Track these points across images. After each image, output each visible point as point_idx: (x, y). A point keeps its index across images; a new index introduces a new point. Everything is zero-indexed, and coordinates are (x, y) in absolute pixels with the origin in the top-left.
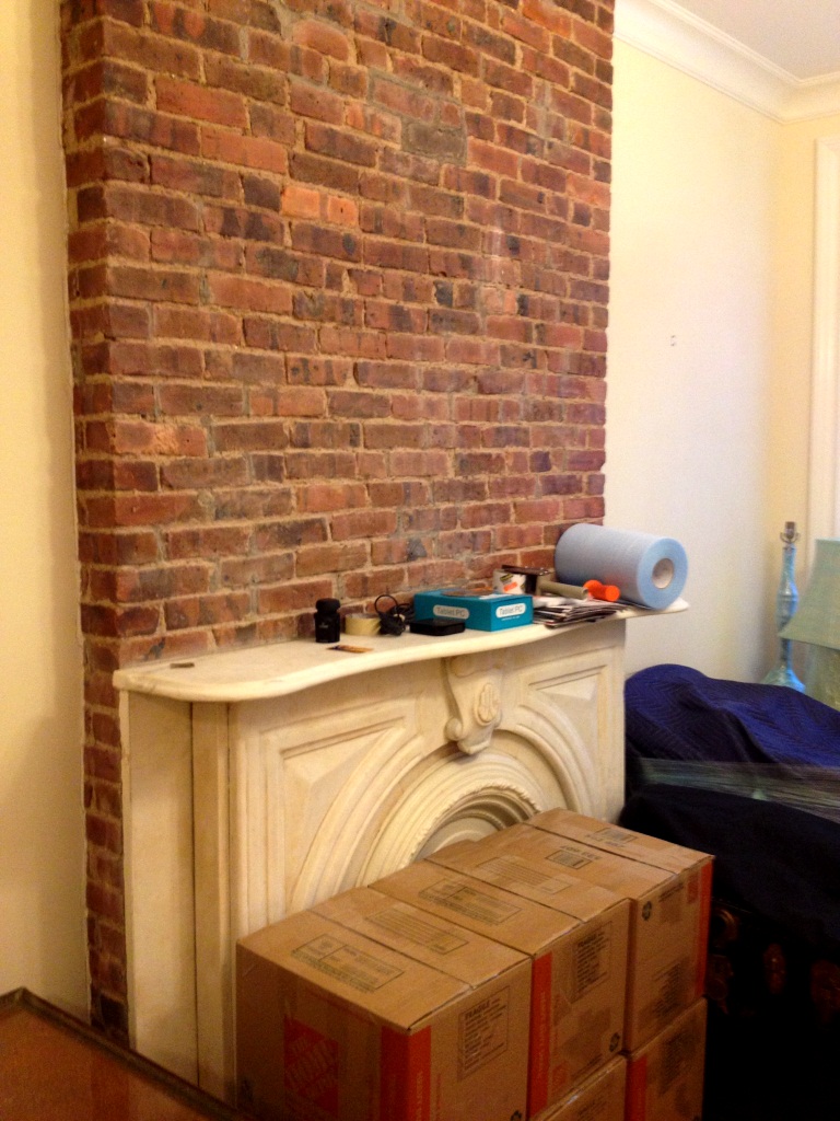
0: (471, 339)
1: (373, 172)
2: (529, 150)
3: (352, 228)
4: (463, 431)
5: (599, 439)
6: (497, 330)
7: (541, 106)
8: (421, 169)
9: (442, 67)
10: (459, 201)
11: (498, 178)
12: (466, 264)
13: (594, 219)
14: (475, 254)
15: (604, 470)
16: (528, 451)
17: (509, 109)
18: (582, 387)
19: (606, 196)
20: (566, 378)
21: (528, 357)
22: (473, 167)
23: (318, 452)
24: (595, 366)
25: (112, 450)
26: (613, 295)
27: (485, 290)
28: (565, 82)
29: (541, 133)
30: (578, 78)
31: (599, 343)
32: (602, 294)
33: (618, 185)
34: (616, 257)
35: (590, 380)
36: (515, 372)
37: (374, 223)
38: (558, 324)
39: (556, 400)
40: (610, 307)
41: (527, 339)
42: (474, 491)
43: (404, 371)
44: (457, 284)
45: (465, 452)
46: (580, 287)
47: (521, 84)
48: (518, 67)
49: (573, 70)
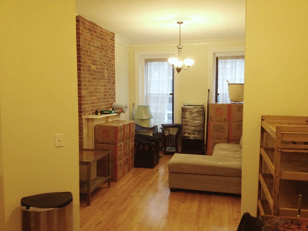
0: (104, 80)
1: (97, 63)
2: (108, 58)
3: (95, 69)
4: (104, 91)
5: (115, 92)
6: (106, 79)
7: (109, 53)
8: (100, 62)
9: (101, 50)
10: (103, 65)
11: (106, 62)
12: (104, 72)
13: (113, 65)
14: (104, 71)
15: (115, 96)
16: (109, 94)
17: (107, 54)
18: (113, 86)
19: (114, 62)
20: (112, 85)
21: (109, 82)
22: (104, 61)
23: (94, 94)
24: (114, 83)
25: (81, 94)
26: (116, 74)
27: (105, 75)
28: (111, 49)
29: (109, 56)
30: (112, 48)
31: (114, 80)
32: (114, 74)
33: (116, 61)
34: (116, 69)
35: (114, 85)
36: (108, 84)
37: (97, 68)
38: (111, 78)
39: (111, 87)
40: (115, 76)
41: (108, 80)
42: (105, 98)
43: (99, 84)
44: (103, 74)
45: (104, 94)
46: (113, 73)
47: (107, 50)
48: (107, 49)
49: (112, 47)
